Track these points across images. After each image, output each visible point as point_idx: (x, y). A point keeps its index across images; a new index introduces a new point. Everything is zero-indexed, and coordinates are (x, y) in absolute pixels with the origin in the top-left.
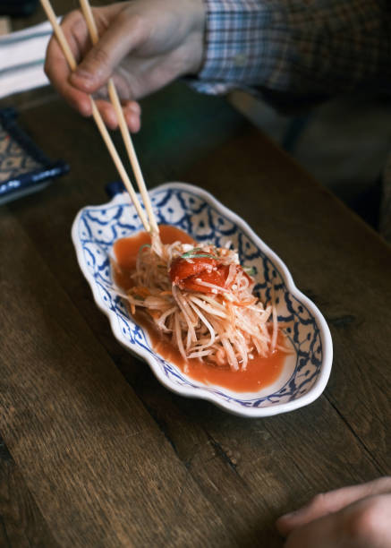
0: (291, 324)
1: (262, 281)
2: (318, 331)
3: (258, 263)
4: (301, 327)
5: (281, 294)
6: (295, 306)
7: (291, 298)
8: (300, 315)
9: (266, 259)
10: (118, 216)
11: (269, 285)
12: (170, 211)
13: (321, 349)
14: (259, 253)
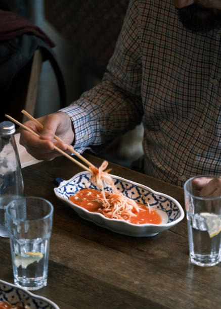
0: (158, 205)
1: (138, 196)
2: (171, 201)
3: (134, 190)
4: (163, 204)
5: (150, 196)
6: (158, 198)
7: (155, 195)
8: (161, 200)
9: (137, 187)
10: (65, 190)
11: (142, 196)
12: (83, 184)
13: (175, 206)
14: (133, 186)
